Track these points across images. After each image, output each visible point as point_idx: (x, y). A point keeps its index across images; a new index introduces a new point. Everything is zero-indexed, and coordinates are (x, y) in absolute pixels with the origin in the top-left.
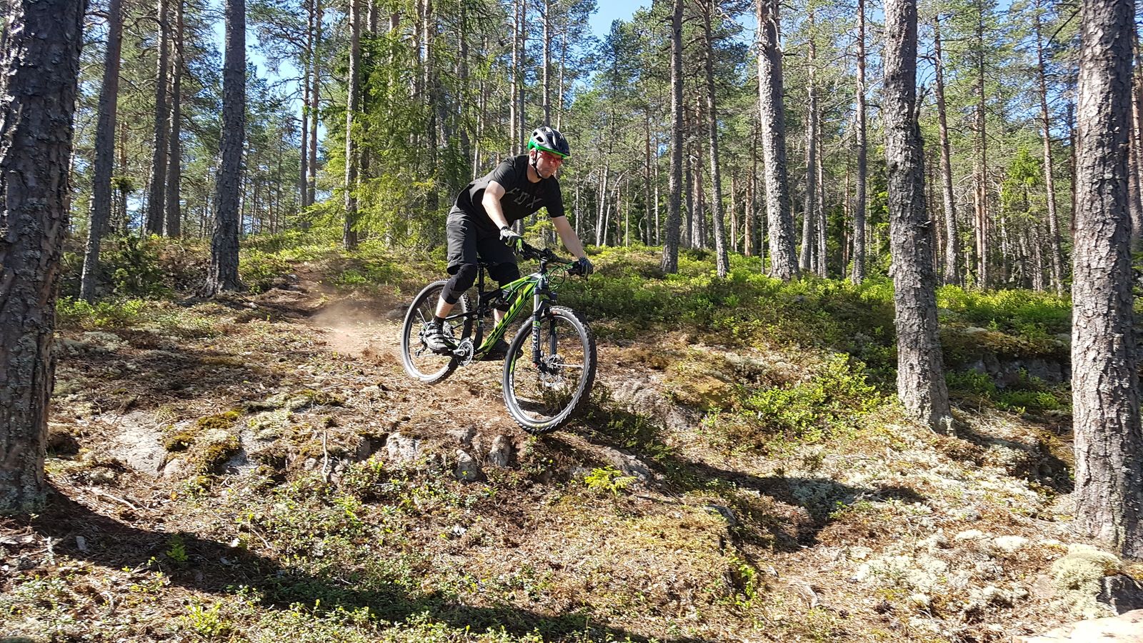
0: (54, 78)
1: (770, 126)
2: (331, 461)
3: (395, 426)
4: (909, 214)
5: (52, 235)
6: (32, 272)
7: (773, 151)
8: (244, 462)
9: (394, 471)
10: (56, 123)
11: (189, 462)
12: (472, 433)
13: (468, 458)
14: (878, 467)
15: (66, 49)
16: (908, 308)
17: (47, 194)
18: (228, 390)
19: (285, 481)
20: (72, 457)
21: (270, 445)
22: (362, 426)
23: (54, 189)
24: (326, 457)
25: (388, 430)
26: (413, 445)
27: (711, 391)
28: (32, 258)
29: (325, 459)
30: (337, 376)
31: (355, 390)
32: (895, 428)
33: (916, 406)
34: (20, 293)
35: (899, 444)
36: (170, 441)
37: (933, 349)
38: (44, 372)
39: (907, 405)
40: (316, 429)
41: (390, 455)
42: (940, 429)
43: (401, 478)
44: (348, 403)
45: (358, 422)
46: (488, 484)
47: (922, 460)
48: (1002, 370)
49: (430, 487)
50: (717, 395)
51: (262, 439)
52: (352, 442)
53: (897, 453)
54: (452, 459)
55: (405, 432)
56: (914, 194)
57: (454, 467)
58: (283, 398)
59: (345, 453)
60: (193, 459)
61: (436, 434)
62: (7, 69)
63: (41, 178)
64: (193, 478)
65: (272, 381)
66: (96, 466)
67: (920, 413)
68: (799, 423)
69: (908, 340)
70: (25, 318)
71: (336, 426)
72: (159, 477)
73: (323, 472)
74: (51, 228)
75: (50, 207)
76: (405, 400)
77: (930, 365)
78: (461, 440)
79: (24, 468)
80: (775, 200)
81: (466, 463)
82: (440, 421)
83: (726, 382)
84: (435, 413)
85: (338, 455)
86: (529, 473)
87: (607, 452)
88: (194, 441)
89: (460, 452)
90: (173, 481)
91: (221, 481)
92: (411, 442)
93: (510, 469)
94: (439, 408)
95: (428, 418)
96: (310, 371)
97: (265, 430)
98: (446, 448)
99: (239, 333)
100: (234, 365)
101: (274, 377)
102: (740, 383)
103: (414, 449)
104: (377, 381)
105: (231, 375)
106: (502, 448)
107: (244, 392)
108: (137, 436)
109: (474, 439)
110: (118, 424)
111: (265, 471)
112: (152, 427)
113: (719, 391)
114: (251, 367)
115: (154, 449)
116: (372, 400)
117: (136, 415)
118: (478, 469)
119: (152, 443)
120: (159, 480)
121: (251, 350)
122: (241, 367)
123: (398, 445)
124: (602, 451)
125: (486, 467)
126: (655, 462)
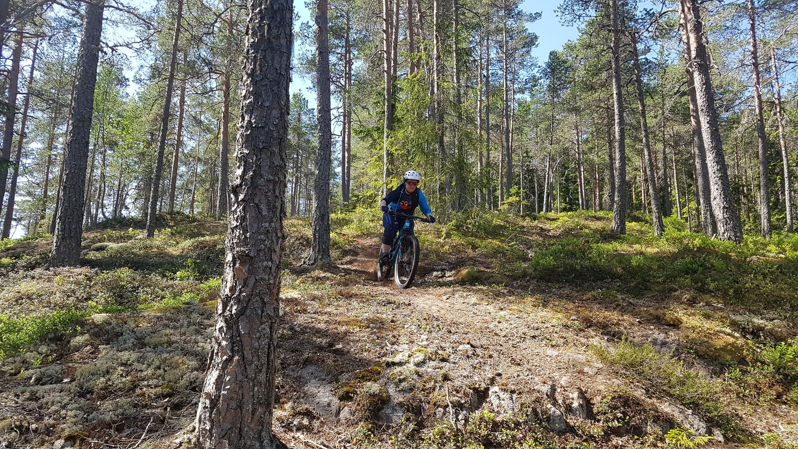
0: (275, 134)
1: (708, 123)
2: (454, 410)
3: (492, 381)
5: (277, 249)
6: (267, 277)
7: (712, 142)
8: (394, 410)
9: (503, 421)
10: (278, 168)
11: (356, 410)
12: (553, 389)
13: (558, 413)
15: (282, 113)
17: (275, 221)
18: (367, 347)
19: (424, 427)
21: (409, 395)
22: (469, 380)
23: (279, 216)
24: (451, 408)
25: (488, 385)
26: (511, 399)
27: (726, 346)
28: (266, 268)
29: (451, 410)
30: (434, 334)
31: (453, 348)
34: (259, 293)
36: (341, 392)
38: (274, 352)
40: (437, 382)
41: (494, 406)
43: (509, 428)
44: (451, 359)
45: (465, 377)
46: (577, 435)
49: (533, 437)
50: (731, 350)
51: (402, 390)
52: (466, 395)
54: (546, 412)
55: (503, 387)
57: (548, 419)
58: (407, 356)
59: (462, 404)
60: (358, 408)
61: (526, 390)
63: (270, 209)
64: (362, 423)
65: (394, 340)
66: (296, 415)
70: (263, 312)
71: (450, 380)
72: (337, 423)
73: (451, 420)
74: (277, 244)
75: (276, 229)
76: (491, 357)
78: (547, 395)
79: (263, 426)
80: (717, 179)
81: (557, 416)
82: (525, 378)
83: (737, 338)
84: (518, 369)
85: (458, 406)
86: (608, 427)
87: (666, 408)
88: (356, 392)
89: (549, 406)
90: (348, 426)
91: (381, 426)
92: (509, 396)
93: (591, 422)
94: (519, 364)
95: (516, 375)
96: (415, 331)
97: (403, 383)
98: (538, 402)
99: (351, 296)
100: (363, 326)
101: (394, 336)
102: (748, 339)
103: (513, 402)
104: (464, 339)
105: (364, 334)
106: (581, 403)
107: (378, 349)
108: (316, 387)
109: (557, 394)
110: (300, 377)
111: (410, 418)
112: (324, 380)
113: (733, 347)
114: (375, 328)
115: (330, 398)
116: (468, 357)
117: (311, 369)
118: (566, 422)
119: (327, 394)
120: (338, 425)
121: (367, 312)
122: (368, 327)
123: (499, 398)
124: (663, 407)
125: (572, 421)
126: (709, 417)
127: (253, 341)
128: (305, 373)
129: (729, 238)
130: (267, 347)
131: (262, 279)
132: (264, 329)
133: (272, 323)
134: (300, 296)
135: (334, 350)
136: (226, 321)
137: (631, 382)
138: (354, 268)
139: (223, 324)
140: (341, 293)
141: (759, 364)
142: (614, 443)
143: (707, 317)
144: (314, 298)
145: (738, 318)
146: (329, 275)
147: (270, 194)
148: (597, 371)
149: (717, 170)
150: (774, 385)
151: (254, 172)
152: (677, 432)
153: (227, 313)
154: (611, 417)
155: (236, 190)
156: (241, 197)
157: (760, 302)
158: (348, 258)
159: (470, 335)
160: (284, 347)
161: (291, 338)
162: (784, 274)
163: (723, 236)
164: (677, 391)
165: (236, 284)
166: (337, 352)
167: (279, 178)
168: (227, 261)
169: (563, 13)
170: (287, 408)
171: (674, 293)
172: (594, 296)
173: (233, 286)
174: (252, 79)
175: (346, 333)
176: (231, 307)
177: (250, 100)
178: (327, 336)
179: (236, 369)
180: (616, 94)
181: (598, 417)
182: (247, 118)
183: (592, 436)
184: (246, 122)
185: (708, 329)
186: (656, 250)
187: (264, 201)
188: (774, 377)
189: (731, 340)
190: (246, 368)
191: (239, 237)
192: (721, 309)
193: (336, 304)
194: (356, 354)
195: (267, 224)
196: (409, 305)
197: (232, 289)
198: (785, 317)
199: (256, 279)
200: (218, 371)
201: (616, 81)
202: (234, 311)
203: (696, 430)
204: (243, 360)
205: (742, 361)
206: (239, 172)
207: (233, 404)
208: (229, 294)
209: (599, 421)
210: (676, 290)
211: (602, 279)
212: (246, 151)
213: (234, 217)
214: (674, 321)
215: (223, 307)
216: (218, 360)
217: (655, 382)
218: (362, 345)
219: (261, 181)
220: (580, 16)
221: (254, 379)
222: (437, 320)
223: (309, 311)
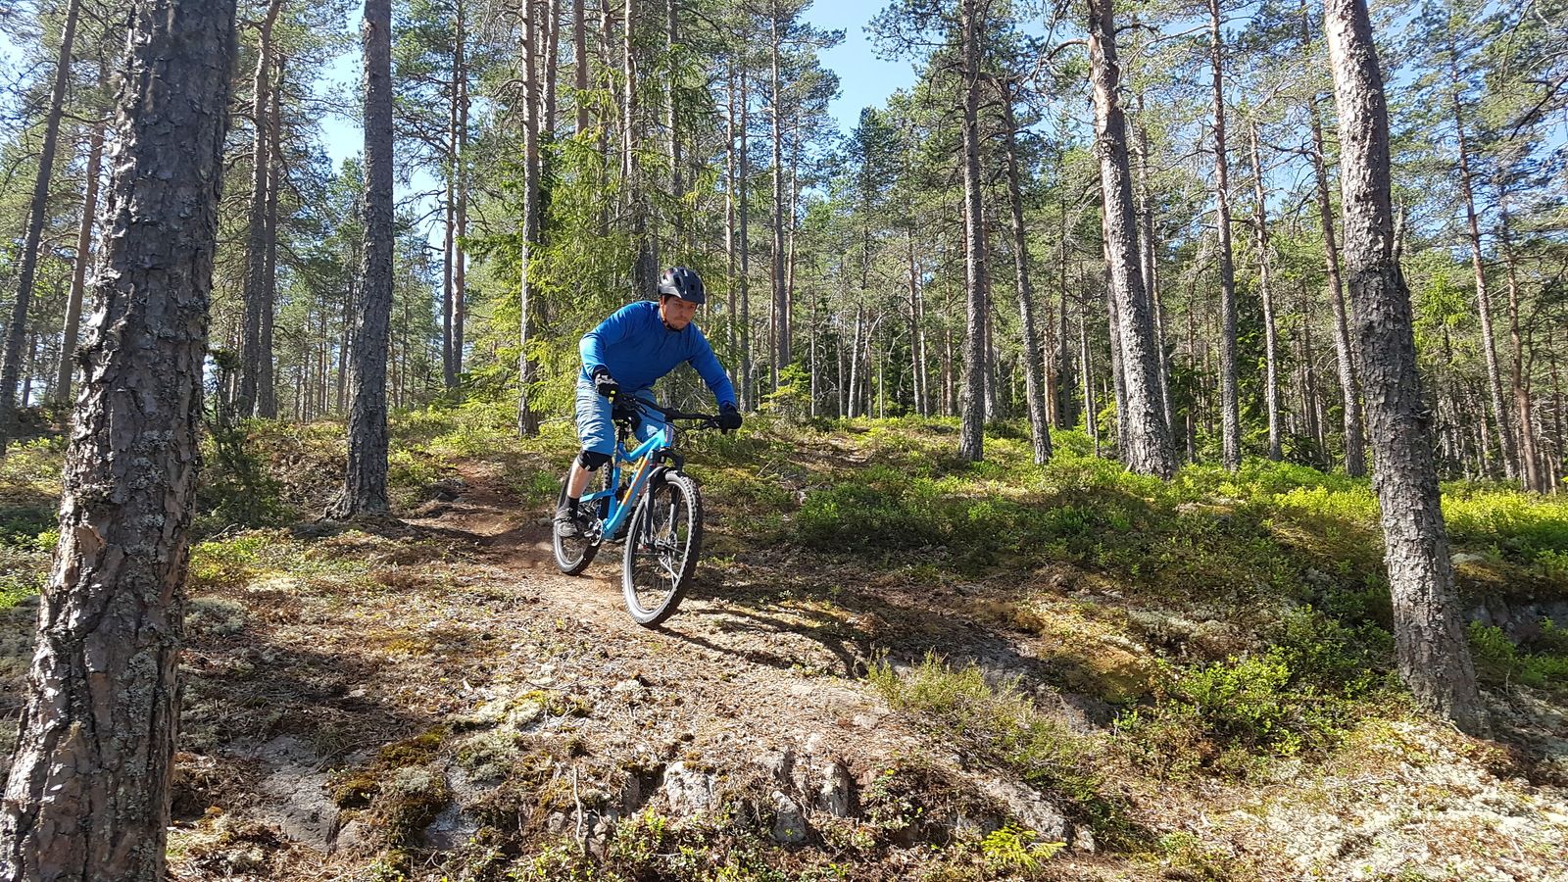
0: (183, 240)
1: (1123, 256)
2: (586, 815)
3: (673, 751)
4: (1396, 399)
5: (180, 488)
6: (151, 549)
7: (1129, 293)
8: (458, 822)
9: (683, 831)
10: (186, 311)
11: (374, 827)
12: (789, 761)
13: (792, 806)
14: (1399, 798)
15: (200, 195)
16: (1406, 540)
17: (174, 424)
18: (418, 693)
19: (520, 854)
20: (195, 823)
21: (494, 791)
22: (626, 751)
23: (184, 415)
24: (580, 811)
25: (664, 759)
26: (706, 785)
27: (1118, 670)
28: (150, 527)
29: (579, 815)
30: (571, 661)
31: (604, 687)
32: (1405, 727)
33: (1428, 692)
34: (133, 583)
35: (1419, 756)
36: (343, 790)
37: (1448, 603)
38: (168, 710)
39: (1415, 689)
40: (558, 760)
41: (672, 801)
42: (1472, 730)
43: (695, 844)
44: (597, 711)
45: (618, 746)
46: (825, 849)
47: (1458, 782)
48: (1512, 618)
49: (740, 858)
50: (1126, 677)
51: (480, 780)
52: (615, 782)
53: (1417, 771)
54: (769, 808)
55: (691, 762)
56: (1403, 369)
57: (772, 821)
58: (503, 708)
59: (605, 801)
60: (380, 821)
61: (737, 765)
62: (111, 227)
63: (164, 399)
64: (384, 853)
65: (481, 676)
66: (235, 841)
67: (1436, 701)
68: (1260, 722)
69: (1410, 590)
70: (140, 624)
71: (587, 754)
72: (329, 854)
73: (577, 837)
74: (179, 477)
75: (177, 444)
76: (678, 702)
77: (1445, 627)
78: (776, 773)
79: (137, 869)
80: (1136, 361)
81: (789, 815)
82: (738, 741)
83: (1138, 654)
84: (728, 725)
85: (596, 806)
86: (885, 829)
87: (996, 788)
88: (379, 788)
89: (777, 794)
90: (352, 861)
91: (425, 858)
92: (701, 779)
93: (854, 822)
94: (732, 715)
95: (720, 736)
96: (532, 656)
97: (485, 766)
98: (756, 788)
99: (410, 586)
100: (420, 649)
101: (482, 669)
102: (1158, 656)
103: (708, 790)
104: (631, 668)
105: (419, 666)
106: (838, 785)
107: (443, 696)
108: (290, 781)
109: (795, 770)
110: (258, 761)
111: (490, 837)
112: (311, 766)
113: (1130, 671)
114: (445, 651)
115: (318, 804)
116: (632, 705)
117: (286, 742)
118: (807, 824)
119: (315, 794)
120: (331, 858)
121: (437, 617)
122: (430, 651)
123: (682, 785)
124: (989, 787)
125: (817, 820)
126: (1071, 803)
127: (116, 688)
128: (270, 752)
129: (1154, 470)
130: (148, 700)
131: (139, 553)
132: (143, 661)
133: (162, 648)
134: (293, 586)
135: (343, 702)
136: (55, 644)
137: (936, 742)
138: (441, 525)
139: (48, 651)
140: (388, 580)
141: (1173, 702)
142: (893, 860)
143: (1089, 615)
144: (325, 590)
145: (1143, 617)
146: (377, 540)
147: (164, 367)
148: (876, 721)
149: (1137, 346)
150: (1199, 741)
151: (129, 319)
152: (1004, 836)
153: (59, 627)
154: (892, 811)
155: (87, 360)
156: (98, 373)
157: (1184, 587)
158: (432, 504)
159: (645, 662)
160: (231, 698)
161: (250, 677)
162: (1230, 536)
163: (1144, 465)
164: (1016, 756)
165: (80, 562)
166: (352, 705)
167: (187, 333)
168: (62, 513)
169: (879, 33)
170: (216, 826)
171: (1037, 572)
172: (899, 579)
173: (73, 567)
174: (136, 120)
175: (377, 665)
176: (68, 614)
177: (130, 165)
178: (333, 671)
179: (76, 749)
180: (971, 197)
181: (868, 812)
182: (120, 203)
183: (854, 849)
184: (117, 211)
185: (1088, 638)
186: (1023, 491)
187: (151, 383)
188: (1199, 726)
189: (1128, 657)
190: (98, 747)
191: (90, 460)
192: (1116, 602)
193: (370, 602)
194: (391, 709)
195: (155, 434)
196: (535, 601)
197: (72, 575)
198: (1227, 617)
199: (125, 554)
200: (36, 752)
201: (971, 172)
202: (72, 624)
203: (1046, 831)
204: (93, 730)
205: (1147, 697)
206: (97, 319)
207: (69, 825)
208: (65, 586)
209: (868, 819)
210: (1041, 566)
211: (917, 545)
212: (114, 275)
213: (81, 418)
214: (1030, 624)
215: (51, 613)
216: (37, 729)
217: (979, 739)
218: (407, 689)
219: (145, 340)
220: (910, 42)
221: (117, 770)
222: (586, 630)
223: (302, 618)
